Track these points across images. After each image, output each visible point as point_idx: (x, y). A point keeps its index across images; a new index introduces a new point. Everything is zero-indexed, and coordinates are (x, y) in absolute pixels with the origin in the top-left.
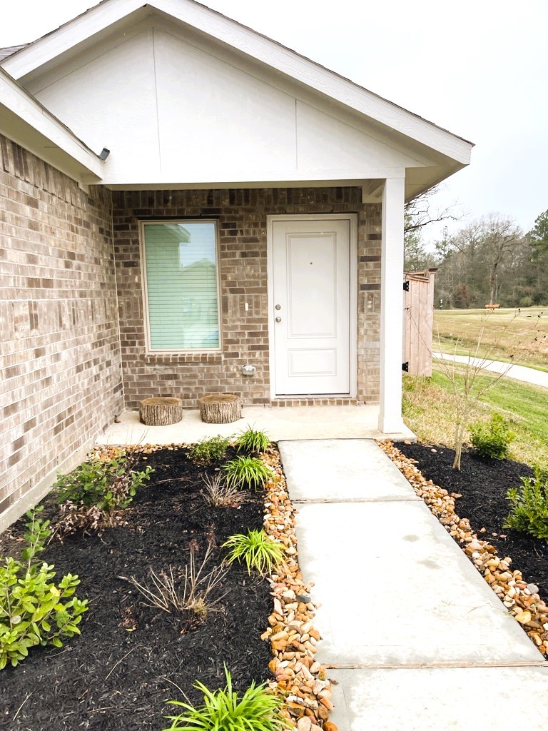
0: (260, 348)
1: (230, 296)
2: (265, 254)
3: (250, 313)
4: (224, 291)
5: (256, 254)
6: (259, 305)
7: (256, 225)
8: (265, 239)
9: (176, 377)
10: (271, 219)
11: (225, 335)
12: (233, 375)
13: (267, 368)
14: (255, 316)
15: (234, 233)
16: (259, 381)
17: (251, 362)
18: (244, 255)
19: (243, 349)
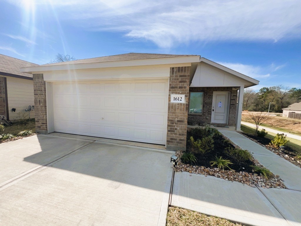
0: (210, 114)
1: (205, 105)
2: (212, 98)
3: (208, 108)
5: (211, 98)
6: (211, 107)
7: (211, 93)
8: (213, 95)
9: (194, 118)
10: (214, 92)
11: (203, 111)
12: (204, 118)
13: (211, 118)
14: (209, 108)
15: (207, 94)
16: (209, 120)
17: (208, 116)
18: (208, 98)
19: (206, 114)
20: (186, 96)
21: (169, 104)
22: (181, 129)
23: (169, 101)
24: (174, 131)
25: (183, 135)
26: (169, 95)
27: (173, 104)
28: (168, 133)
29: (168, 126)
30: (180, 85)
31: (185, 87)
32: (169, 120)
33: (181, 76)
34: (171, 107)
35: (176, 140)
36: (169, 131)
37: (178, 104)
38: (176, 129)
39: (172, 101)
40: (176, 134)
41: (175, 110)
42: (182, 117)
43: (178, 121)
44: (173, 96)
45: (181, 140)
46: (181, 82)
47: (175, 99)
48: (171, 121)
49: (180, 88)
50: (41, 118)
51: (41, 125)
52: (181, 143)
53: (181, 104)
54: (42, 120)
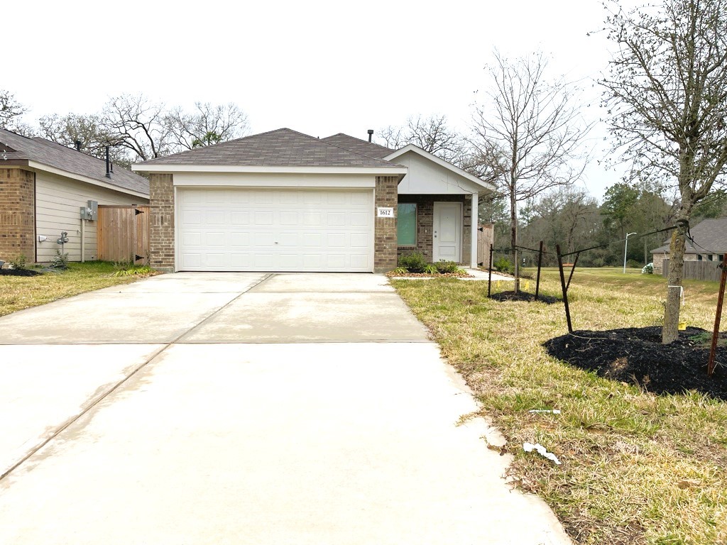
0: (430, 245)
1: (421, 228)
2: (432, 214)
3: (427, 233)
4: (418, 226)
5: (430, 214)
6: (431, 231)
7: (430, 205)
8: (433, 209)
10: (435, 203)
11: (418, 240)
13: (432, 252)
14: (429, 234)
16: (429, 256)
17: (427, 250)
18: (426, 214)
19: (424, 245)
20: (394, 209)
21: (376, 219)
22: (391, 248)
23: (376, 215)
24: (383, 251)
25: (393, 254)
26: (376, 208)
27: (380, 218)
28: (375, 254)
29: (376, 245)
30: (388, 196)
31: (393, 200)
32: (376, 238)
33: (388, 187)
34: (378, 222)
35: (385, 260)
36: (376, 251)
37: (386, 218)
38: (385, 248)
39: (379, 215)
40: (385, 254)
41: (383, 225)
42: (391, 233)
43: (387, 238)
44: (379, 209)
45: (391, 260)
46: (388, 193)
47: (382, 213)
48: (379, 238)
49: (387, 200)
50: (164, 246)
51: (162, 259)
52: (391, 264)
53: (389, 218)
54: (166, 249)
